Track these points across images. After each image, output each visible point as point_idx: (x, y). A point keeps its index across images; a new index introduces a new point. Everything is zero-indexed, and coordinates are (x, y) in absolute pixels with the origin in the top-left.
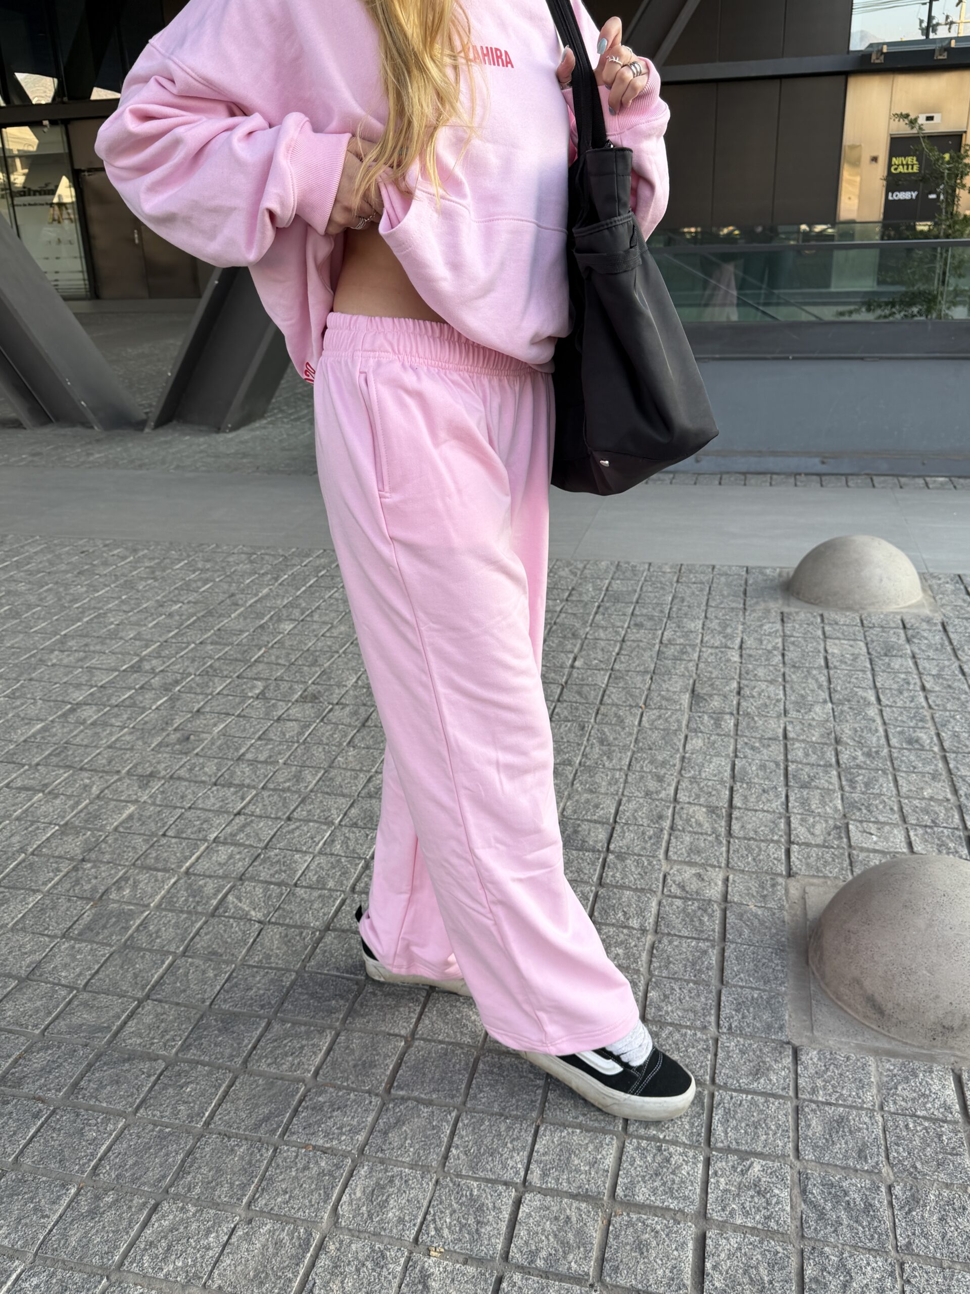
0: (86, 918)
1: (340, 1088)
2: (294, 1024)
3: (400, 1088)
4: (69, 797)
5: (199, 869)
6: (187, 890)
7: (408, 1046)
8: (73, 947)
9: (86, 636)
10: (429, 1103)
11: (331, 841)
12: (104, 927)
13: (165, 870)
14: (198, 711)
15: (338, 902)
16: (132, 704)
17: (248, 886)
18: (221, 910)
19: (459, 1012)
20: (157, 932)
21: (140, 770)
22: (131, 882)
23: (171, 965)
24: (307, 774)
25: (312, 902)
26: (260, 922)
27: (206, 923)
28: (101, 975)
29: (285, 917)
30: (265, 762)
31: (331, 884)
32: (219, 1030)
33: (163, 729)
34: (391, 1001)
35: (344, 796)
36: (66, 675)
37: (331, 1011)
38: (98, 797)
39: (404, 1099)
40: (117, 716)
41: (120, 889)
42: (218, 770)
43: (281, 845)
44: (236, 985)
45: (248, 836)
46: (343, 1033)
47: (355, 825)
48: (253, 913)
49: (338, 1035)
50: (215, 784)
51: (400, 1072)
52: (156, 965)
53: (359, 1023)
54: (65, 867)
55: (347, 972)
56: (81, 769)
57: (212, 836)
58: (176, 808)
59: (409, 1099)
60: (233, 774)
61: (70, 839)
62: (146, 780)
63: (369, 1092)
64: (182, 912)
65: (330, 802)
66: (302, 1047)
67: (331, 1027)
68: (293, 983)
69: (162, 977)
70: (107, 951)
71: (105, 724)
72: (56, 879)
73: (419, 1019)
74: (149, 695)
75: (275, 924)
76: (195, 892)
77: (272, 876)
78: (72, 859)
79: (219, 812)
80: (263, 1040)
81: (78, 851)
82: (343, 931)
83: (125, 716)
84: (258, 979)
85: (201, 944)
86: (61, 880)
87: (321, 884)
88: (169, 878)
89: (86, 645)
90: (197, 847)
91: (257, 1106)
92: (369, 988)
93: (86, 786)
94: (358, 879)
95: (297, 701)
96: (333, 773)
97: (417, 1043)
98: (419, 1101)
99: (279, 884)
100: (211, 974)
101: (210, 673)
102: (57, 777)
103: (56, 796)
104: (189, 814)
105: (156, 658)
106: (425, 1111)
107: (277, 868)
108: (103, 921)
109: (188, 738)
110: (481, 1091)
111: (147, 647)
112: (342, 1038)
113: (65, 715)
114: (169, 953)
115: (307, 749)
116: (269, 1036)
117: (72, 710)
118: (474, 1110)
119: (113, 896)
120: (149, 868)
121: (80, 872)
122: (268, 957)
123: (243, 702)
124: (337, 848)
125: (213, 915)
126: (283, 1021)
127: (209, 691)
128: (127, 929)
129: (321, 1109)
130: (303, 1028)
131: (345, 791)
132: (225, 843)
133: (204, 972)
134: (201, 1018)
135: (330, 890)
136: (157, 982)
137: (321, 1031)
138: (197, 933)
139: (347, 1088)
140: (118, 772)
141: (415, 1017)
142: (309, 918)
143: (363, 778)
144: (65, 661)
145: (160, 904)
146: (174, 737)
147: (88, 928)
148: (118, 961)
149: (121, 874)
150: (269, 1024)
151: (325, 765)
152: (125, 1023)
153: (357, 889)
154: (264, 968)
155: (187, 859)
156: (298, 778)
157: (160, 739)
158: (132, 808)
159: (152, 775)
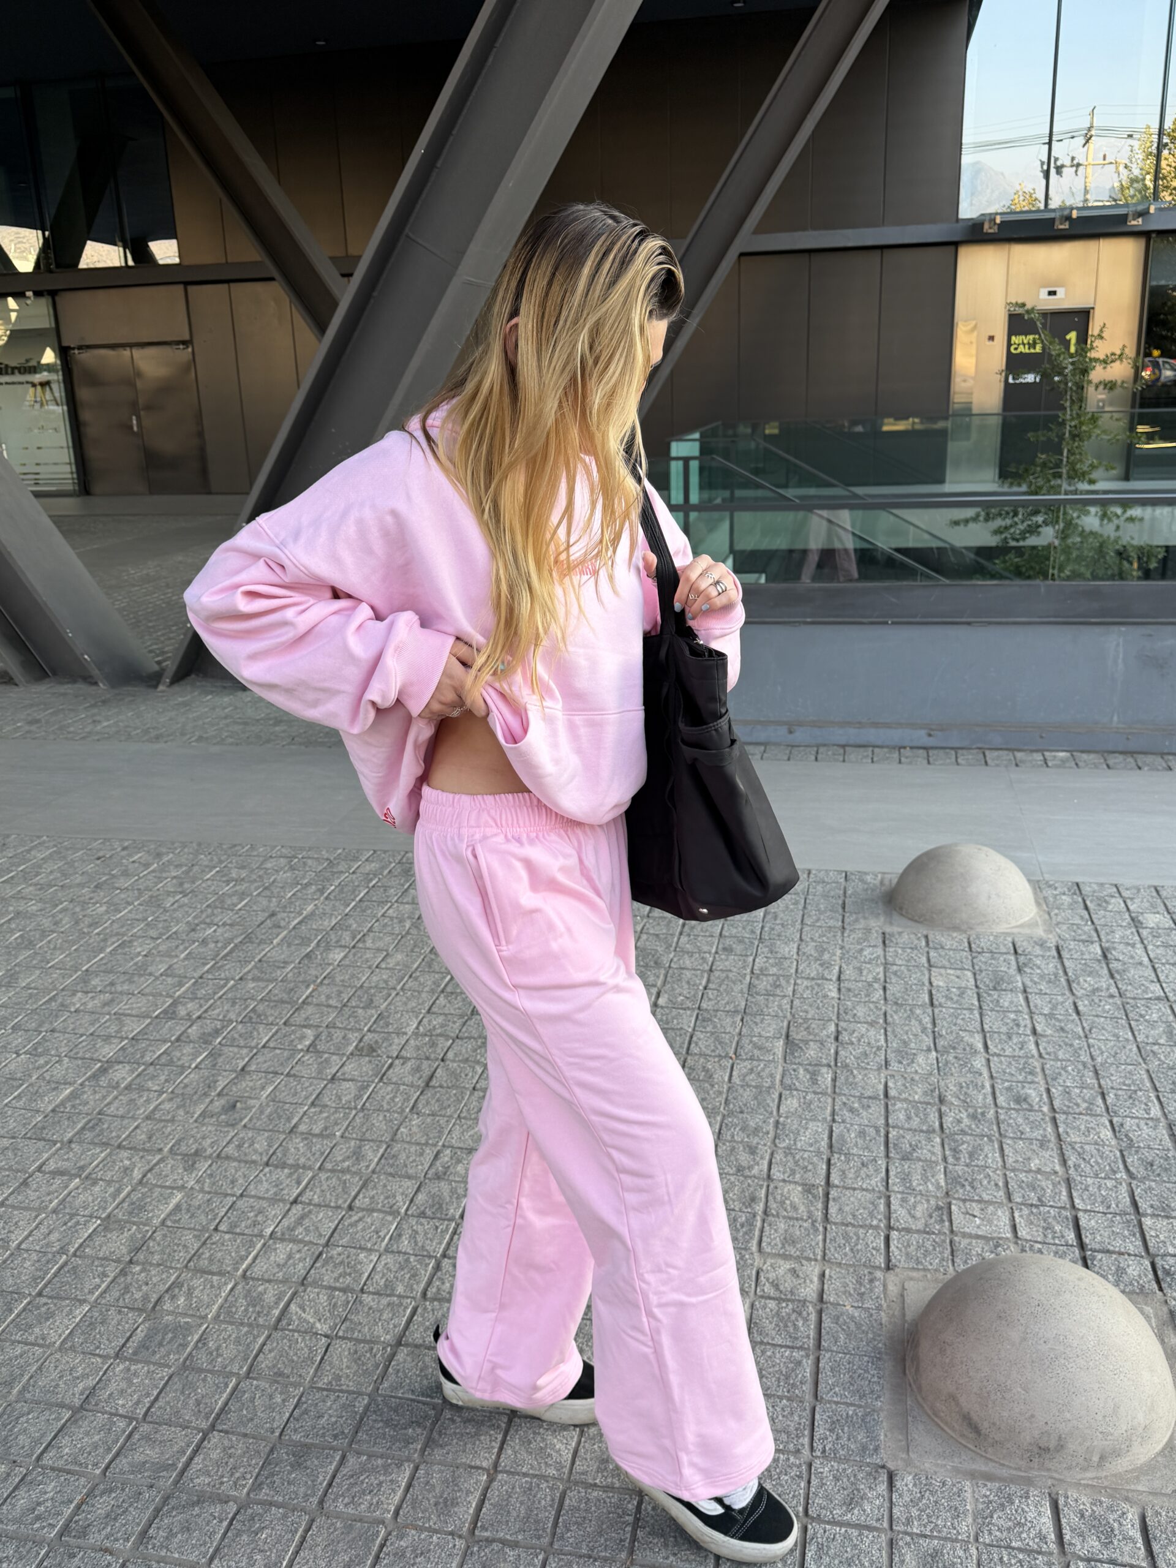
0: (140, 1334)
1: (421, 1529)
2: (370, 1456)
3: (485, 1529)
4: (109, 1183)
5: (257, 1271)
6: (246, 1297)
7: (491, 1480)
8: (129, 1370)
9: (110, 972)
10: (514, 1545)
11: (397, 1236)
12: (160, 1344)
13: (221, 1273)
14: (243, 1069)
15: (408, 1311)
16: (167, 1061)
17: (312, 1293)
18: (284, 1322)
19: (544, 1440)
20: (217, 1349)
21: (183, 1148)
22: (185, 1289)
23: (235, 1389)
24: (367, 1148)
25: (381, 1311)
26: (326, 1336)
27: (269, 1337)
28: (161, 1403)
29: (353, 1330)
30: (320, 1135)
31: (400, 1289)
32: (292, 1466)
33: (206, 1094)
34: (471, 1429)
35: (409, 1177)
36: (92, 1024)
37: (408, 1442)
38: (140, 1182)
39: (489, 1541)
40: (153, 1077)
41: (173, 1298)
42: (270, 1146)
43: (344, 1242)
44: (306, 1412)
45: (307, 1230)
46: (422, 1467)
47: (423, 1215)
48: (318, 1325)
49: (417, 1468)
50: (267, 1164)
51: (484, 1510)
52: (219, 1389)
53: (438, 1454)
54: (112, 1271)
55: (423, 1395)
56: (119, 1147)
57: (269, 1231)
58: (226, 1195)
59: (494, 1541)
60: (286, 1152)
61: (114, 1235)
62: (191, 1160)
63: (452, 1533)
64: (242, 1324)
65: (394, 1186)
66: (380, 1484)
67: (408, 1460)
68: (367, 1408)
69: (226, 1404)
70: (166, 1373)
71: (141, 1089)
72: (103, 1286)
73: (501, 1448)
74: (188, 1049)
75: (343, 1338)
76: (255, 1301)
77: (337, 1280)
78: (118, 1261)
79: (275, 1200)
80: (339, 1476)
81: (124, 1250)
82: (417, 1346)
83: (163, 1078)
84: (329, 1404)
85: (265, 1362)
86: (108, 1287)
87: (388, 1290)
88: (226, 1284)
89: (112, 984)
90: (252, 1245)
91: (336, 1553)
92: (447, 1414)
93: (126, 1169)
94: (429, 1283)
95: (352, 1054)
96: (397, 1147)
97: (500, 1477)
98: (504, 1542)
99: (344, 1290)
100: (278, 1399)
101: (252, 1019)
102: (94, 1157)
103: (95, 1183)
104: (240, 1203)
105: (192, 999)
106: (511, 1554)
107: (341, 1270)
108: (159, 1338)
109: (234, 1106)
110: (568, 1530)
111: (181, 985)
112: (421, 1472)
113: (95, 1077)
114: (232, 1374)
115: (367, 1118)
116: (344, 1471)
117: (103, 1071)
118: (561, 1552)
119: (168, 1306)
120: (204, 1272)
121: (129, 1278)
122: (338, 1378)
123: (292, 1056)
124: (405, 1244)
125: (276, 1329)
126: (359, 1453)
127: (253, 1044)
128: (184, 1346)
129: (403, 1555)
130: (380, 1461)
131: (411, 1171)
132: (282, 1240)
133: (271, 1397)
134: (272, 1451)
135: (399, 1296)
136: (222, 1410)
137: (399, 1465)
138: (260, 1351)
139: (429, 1529)
140: (160, 1150)
141: (497, 1445)
142: (378, 1330)
143: (429, 1154)
144: (90, 1005)
145: (218, 1316)
146: (219, 1104)
147: (143, 1346)
148: (179, 1386)
149: (173, 1278)
150: (343, 1457)
151: (387, 1137)
152: (191, 1459)
153: (429, 1294)
154: (335, 1391)
155: (243, 1259)
156: (357, 1154)
157: (203, 1107)
158: (178, 1196)
159: (197, 1153)
